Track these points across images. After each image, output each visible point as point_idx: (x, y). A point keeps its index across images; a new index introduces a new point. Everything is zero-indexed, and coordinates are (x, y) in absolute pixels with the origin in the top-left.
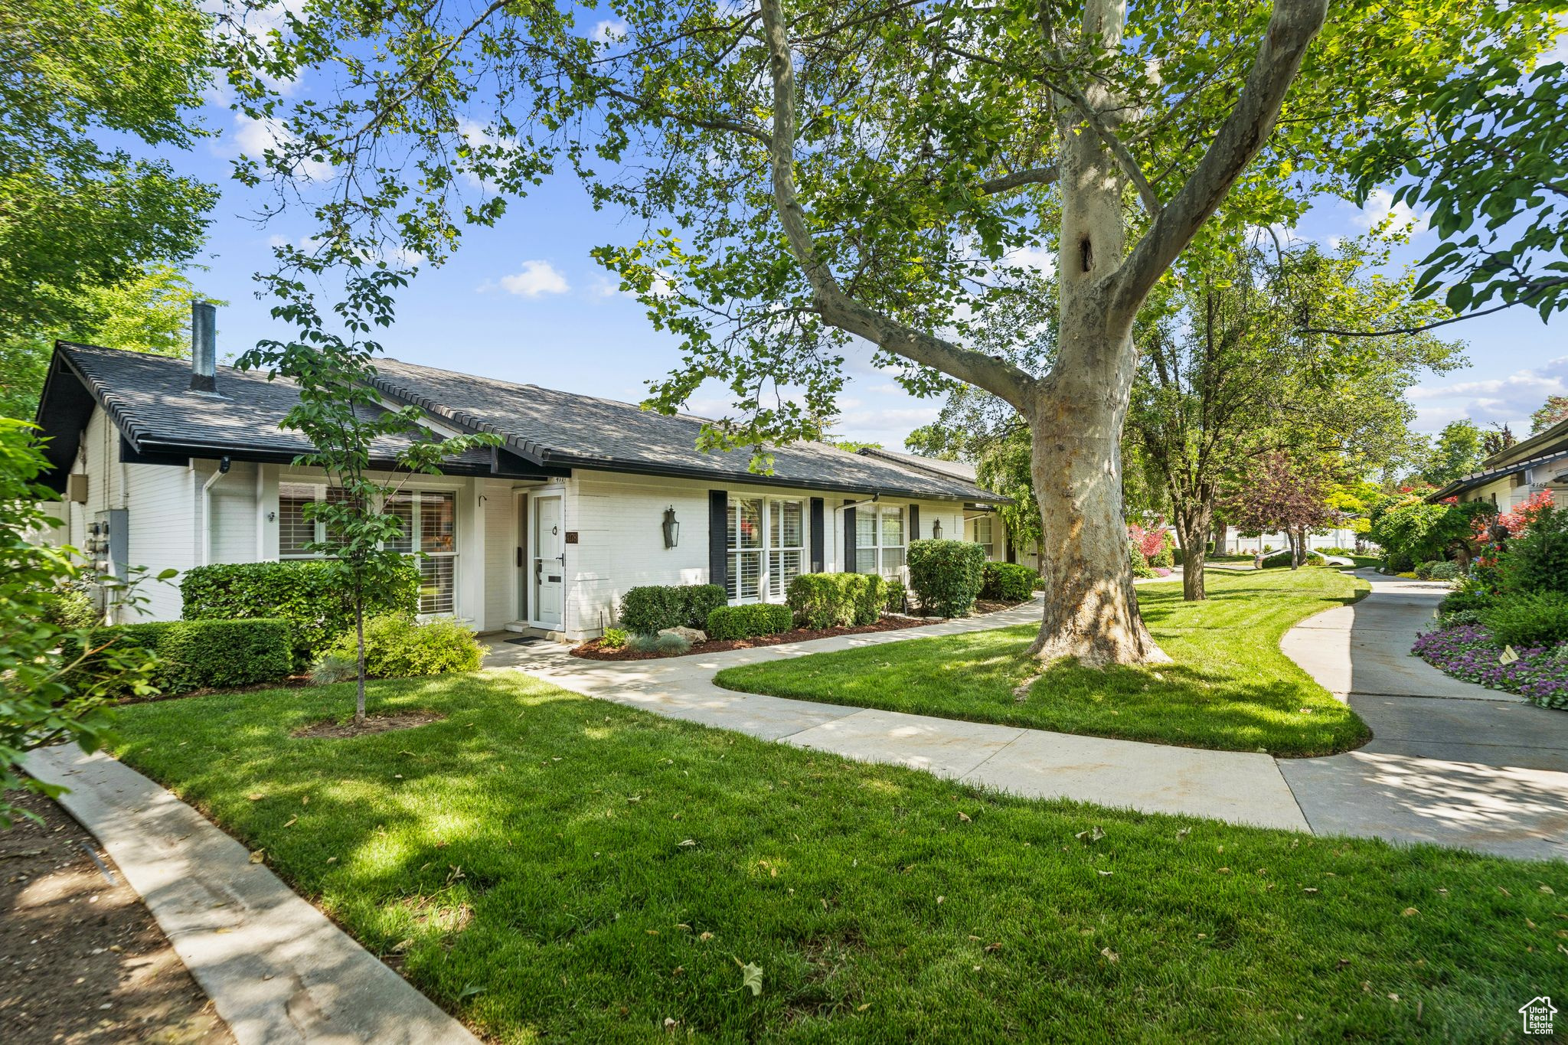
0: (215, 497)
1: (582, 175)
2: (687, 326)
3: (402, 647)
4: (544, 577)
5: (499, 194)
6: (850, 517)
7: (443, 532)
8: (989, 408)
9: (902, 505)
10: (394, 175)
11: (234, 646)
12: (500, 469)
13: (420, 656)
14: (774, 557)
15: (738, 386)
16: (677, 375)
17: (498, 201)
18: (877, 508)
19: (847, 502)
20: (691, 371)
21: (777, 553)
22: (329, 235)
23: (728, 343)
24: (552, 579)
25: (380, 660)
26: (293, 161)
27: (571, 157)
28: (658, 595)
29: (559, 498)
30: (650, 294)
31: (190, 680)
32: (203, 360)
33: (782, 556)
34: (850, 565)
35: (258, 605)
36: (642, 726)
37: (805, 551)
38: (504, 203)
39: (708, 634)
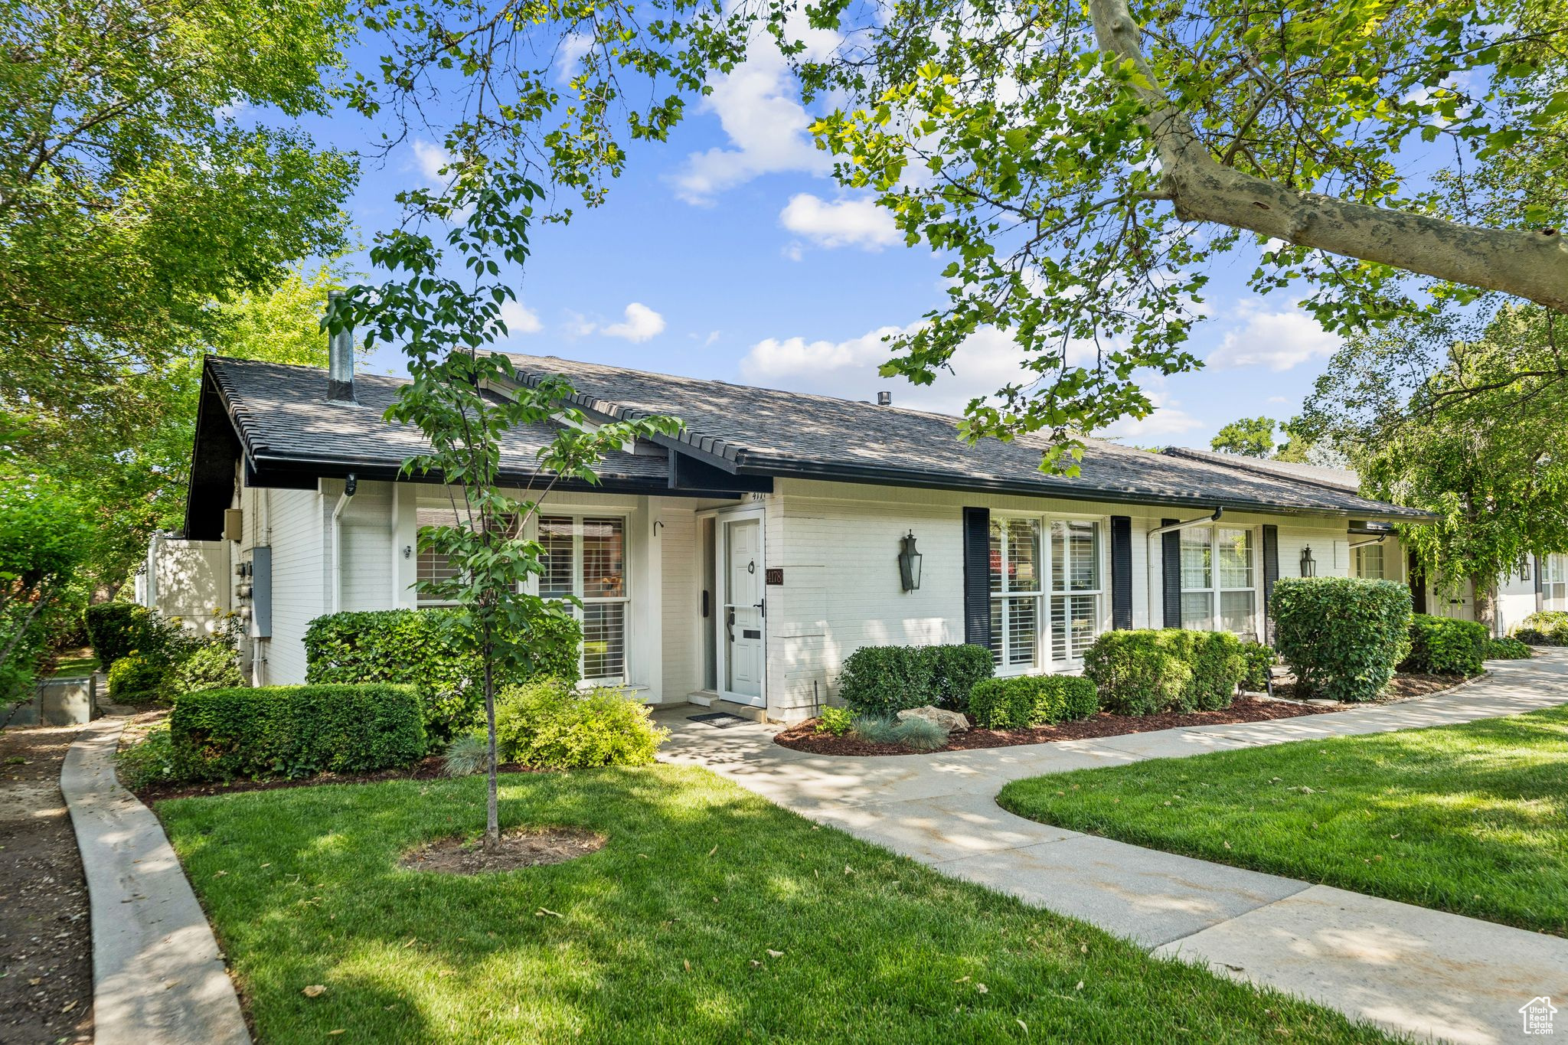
0: (346, 528)
1: (788, 50)
2: (957, 235)
3: (556, 728)
4: (739, 632)
5: (676, 92)
6: (1172, 545)
7: (613, 570)
8: (1404, 369)
9: (1250, 526)
10: (540, 78)
11: (357, 719)
12: (679, 484)
13: (579, 740)
14: (1057, 603)
15: (1027, 336)
16: (937, 320)
17: (673, 101)
18: (1213, 532)
19: (1166, 522)
20: (958, 311)
21: (1061, 599)
22: (461, 167)
23: (1019, 262)
24: (748, 634)
25: (528, 744)
26: (415, 69)
27: (771, 28)
28: (897, 659)
29: (756, 521)
30: (898, 188)
31: (307, 762)
32: (341, 361)
33: (1068, 603)
34: (1173, 616)
35: (389, 665)
36: (907, 889)
37: (1103, 594)
38: (681, 104)
39: (971, 719)
